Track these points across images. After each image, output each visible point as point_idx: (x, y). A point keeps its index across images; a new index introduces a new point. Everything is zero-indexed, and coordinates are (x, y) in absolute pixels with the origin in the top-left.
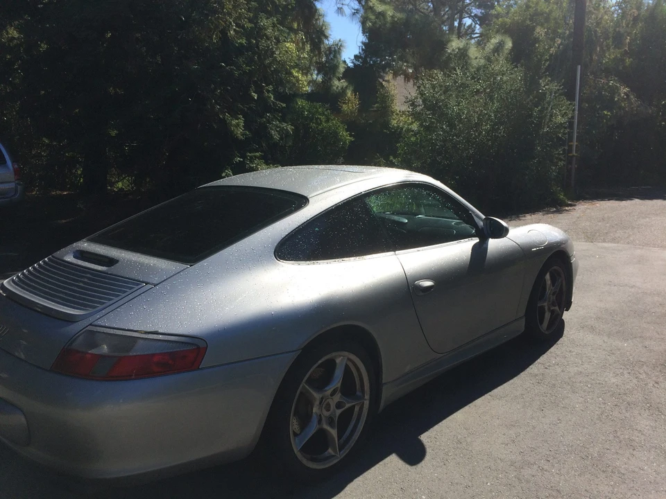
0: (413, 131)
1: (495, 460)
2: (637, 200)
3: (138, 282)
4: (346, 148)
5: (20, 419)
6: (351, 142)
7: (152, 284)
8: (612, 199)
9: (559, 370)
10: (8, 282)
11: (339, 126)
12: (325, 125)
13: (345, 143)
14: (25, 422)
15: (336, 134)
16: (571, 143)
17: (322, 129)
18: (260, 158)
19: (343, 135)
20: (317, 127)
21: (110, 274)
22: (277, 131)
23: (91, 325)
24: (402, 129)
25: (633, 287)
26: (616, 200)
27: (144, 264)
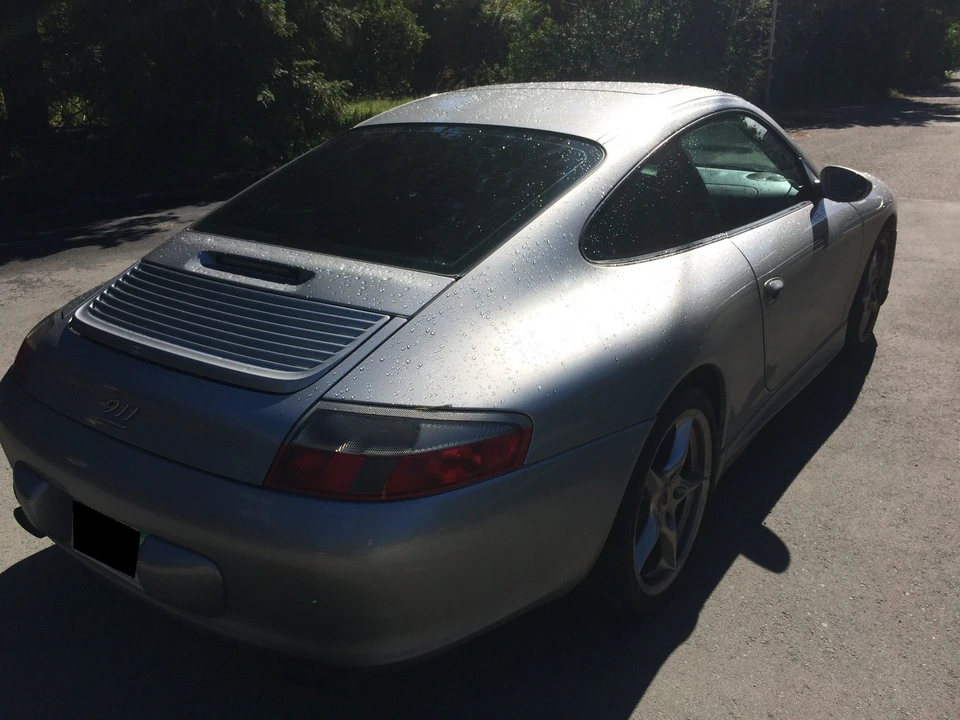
0: (514, 23)
1: (896, 553)
2: (858, 127)
3: (375, 314)
4: (419, 51)
5: (207, 570)
6: (426, 41)
7: (403, 316)
8: (824, 127)
9: (904, 399)
10: (83, 313)
11: (406, 15)
12: (384, 12)
13: (416, 43)
14: (217, 573)
15: (400, 28)
16: (768, 41)
17: (381, 20)
18: (316, 68)
19: (412, 31)
20: (373, 16)
21: (309, 299)
22: (337, 23)
23: (321, 398)
24: (499, 18)
25: (932, 261)
26: (830, 127)
27: (368, 277)
